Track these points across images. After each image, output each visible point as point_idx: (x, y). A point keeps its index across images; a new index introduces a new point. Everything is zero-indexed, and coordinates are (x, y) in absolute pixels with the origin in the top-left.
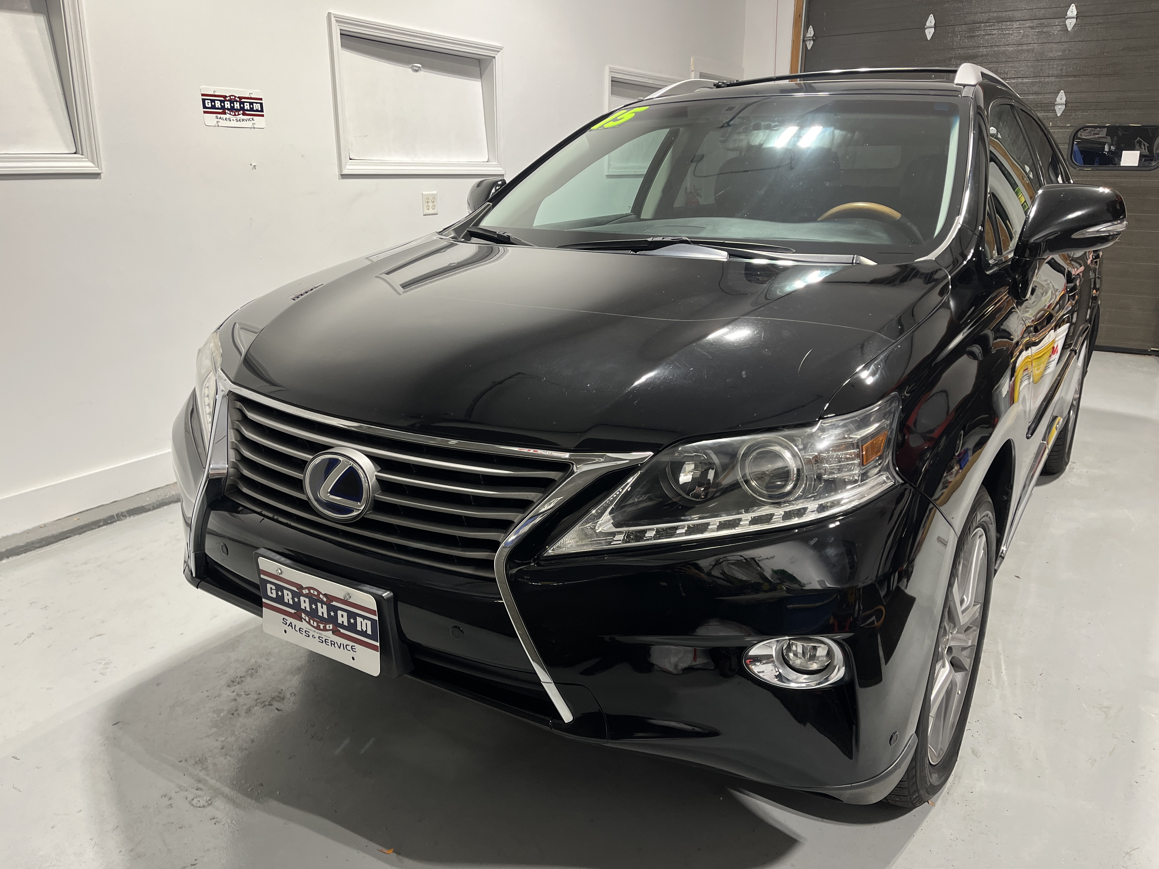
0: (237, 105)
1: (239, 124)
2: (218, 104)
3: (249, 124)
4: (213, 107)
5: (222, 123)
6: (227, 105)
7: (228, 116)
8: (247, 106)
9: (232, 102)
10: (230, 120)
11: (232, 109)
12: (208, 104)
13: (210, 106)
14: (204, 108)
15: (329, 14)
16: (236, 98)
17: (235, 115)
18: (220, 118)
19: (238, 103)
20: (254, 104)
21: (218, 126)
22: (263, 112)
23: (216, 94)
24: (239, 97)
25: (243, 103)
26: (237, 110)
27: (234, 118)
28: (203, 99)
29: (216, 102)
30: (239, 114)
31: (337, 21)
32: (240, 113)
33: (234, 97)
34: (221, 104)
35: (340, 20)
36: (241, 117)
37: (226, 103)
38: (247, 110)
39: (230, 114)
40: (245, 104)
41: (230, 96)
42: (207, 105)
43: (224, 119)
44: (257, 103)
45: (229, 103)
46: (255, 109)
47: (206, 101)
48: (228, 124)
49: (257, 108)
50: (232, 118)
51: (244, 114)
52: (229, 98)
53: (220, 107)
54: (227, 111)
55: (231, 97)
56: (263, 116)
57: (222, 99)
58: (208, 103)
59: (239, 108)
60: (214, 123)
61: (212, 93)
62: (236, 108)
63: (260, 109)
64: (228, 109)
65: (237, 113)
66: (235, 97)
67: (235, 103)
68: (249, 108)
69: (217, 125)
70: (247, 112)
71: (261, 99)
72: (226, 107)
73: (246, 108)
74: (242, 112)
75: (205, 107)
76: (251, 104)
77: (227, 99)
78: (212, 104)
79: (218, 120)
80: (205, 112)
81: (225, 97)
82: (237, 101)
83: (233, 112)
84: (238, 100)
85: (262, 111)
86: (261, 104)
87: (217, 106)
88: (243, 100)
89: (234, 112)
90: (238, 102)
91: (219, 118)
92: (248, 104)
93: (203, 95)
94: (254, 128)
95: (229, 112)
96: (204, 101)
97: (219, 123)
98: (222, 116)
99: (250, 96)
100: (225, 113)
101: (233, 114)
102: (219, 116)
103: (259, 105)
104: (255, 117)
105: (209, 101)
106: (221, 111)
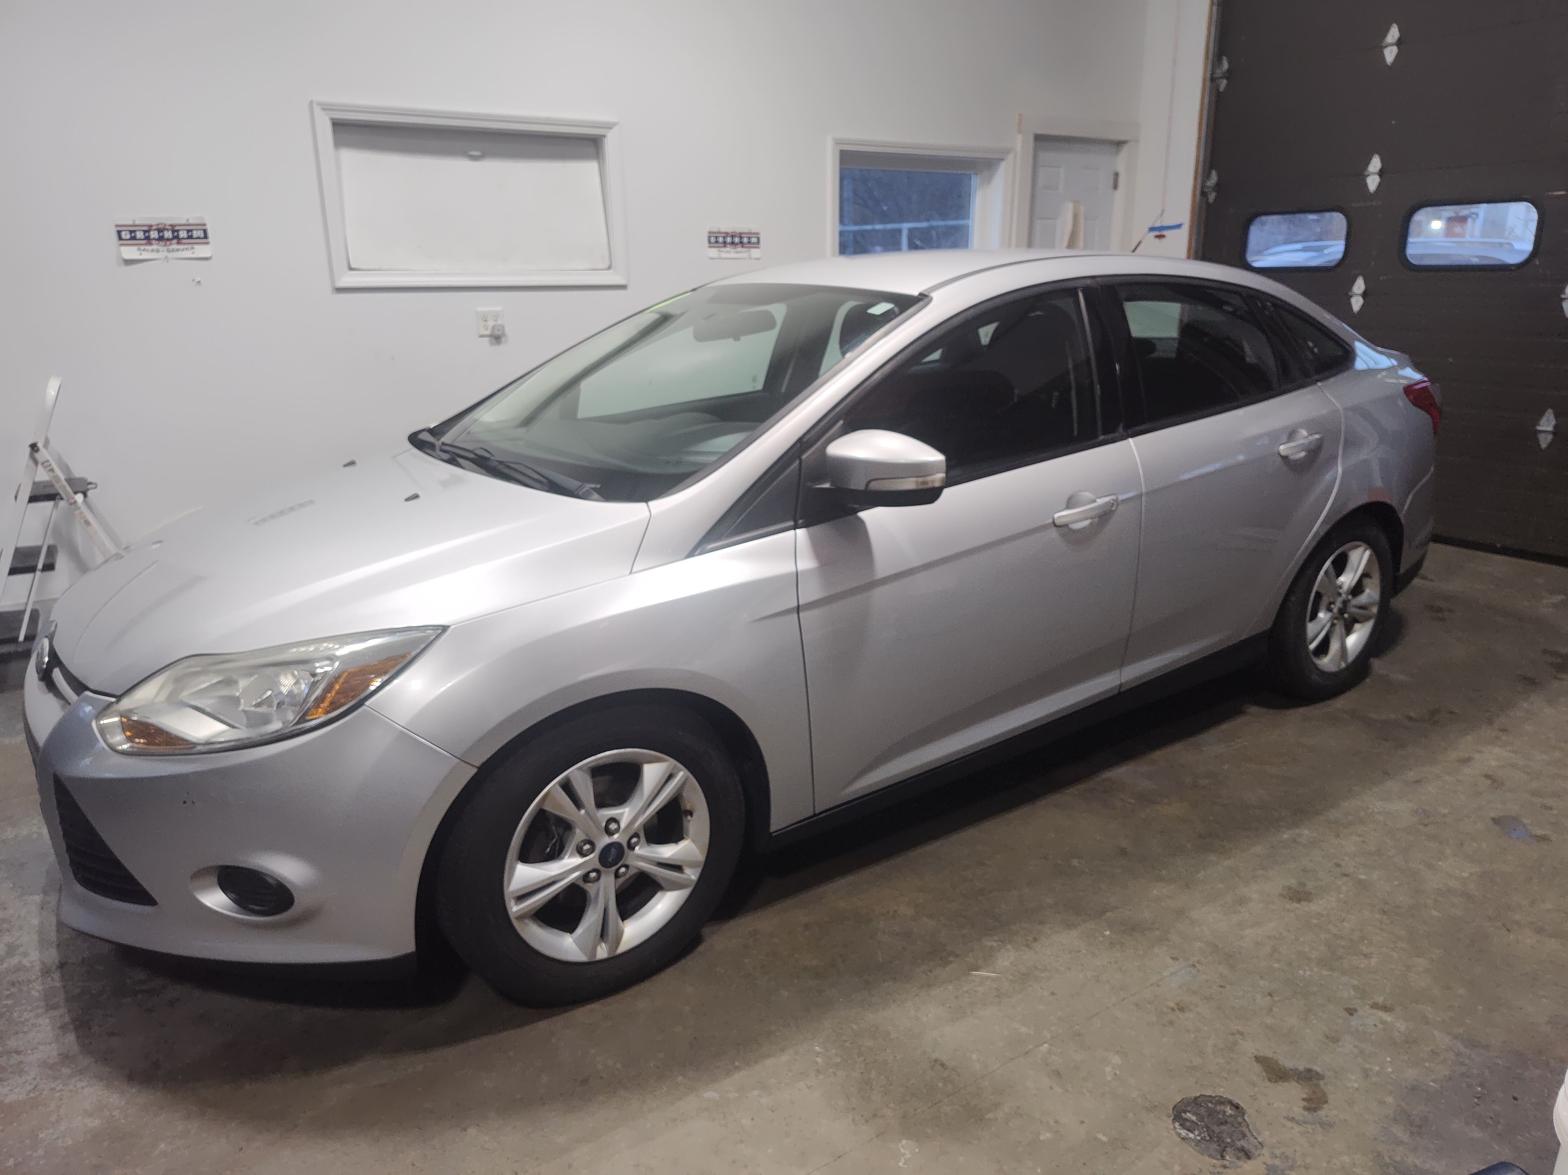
1: (172, 256)
3: (187, 254)
4: (134, 238)
5: (147, 255)
6: (154, 234)
7: (155, 247)
8: (183, 234)
9: (160, 231)
10: (158, 252)
11: (161, 239)
13: (128, 237)
14: (119, 241)
16: (167, 226)
17: (166, 245)
18: (144, 250)
19: (170, 231)
20: (194, 231)
22: (208, 239)
23: (137, 223)
24: (171, 225)
25: (178, 231)
26: (168, 240)
27: (165, 248)
28: (117, 230)
29: (138, 232)
30: (170, 244)
32: (173, 243)
33: (163, 225)
34: (144, 235)
36: (175, 247)
37: (151, 232)
38: (184, 239)
39: (158, 245)
40: (181, 232)
41: (157, 225)
42: (124, 237)
43: (150, 251)
44: (198, 230)
45: (156, 232)
47: (123, 234)
48: (156, 256)
49: (199, 236)
50: (161, 248)
51: (178, 243)
53: (143, 237)
54: (153, 242)
55: (159, 225)
56: (208, 244)
57: (147, 228)
58: (126, 234)
59: (171, 237)
60: (136, 256)
61: (132, 222)
62: (166, 237)
63: (202, 236)
64: (155, 239)
65: (168, 243)
66: (165, 225)
67: (165, 232)
68: (186, 237)
70: (184, 241)
71: (204, 225)
72: (152, 237)
73: (181, 237)
74: (175, 241)
75: (120, 238)
76: (190, 231)
78: (131, 235)
79: (140, 253)
80: (123, 245)
81: (150, 226)
82: (168, 230)
83: (162, 242)
84: (170, 227)
85: (206, 237)
86: (205, 231)
87: (138, 237)
88: (177, 228)
89: (164, 242)
91: (139, 250)
92: (184, 231)
93: (117, 226)
94: (195, 258)
95: (156, 243)
96: (119, 232)
97: (142, 256)
98: (146, 248)
99: (187, 222)
100: (151, 244)
101: (163, 244)
102: (142, 248)
103: (202, 231)
104: (196, 246)
105: (127, 232)
106: (144, 242)
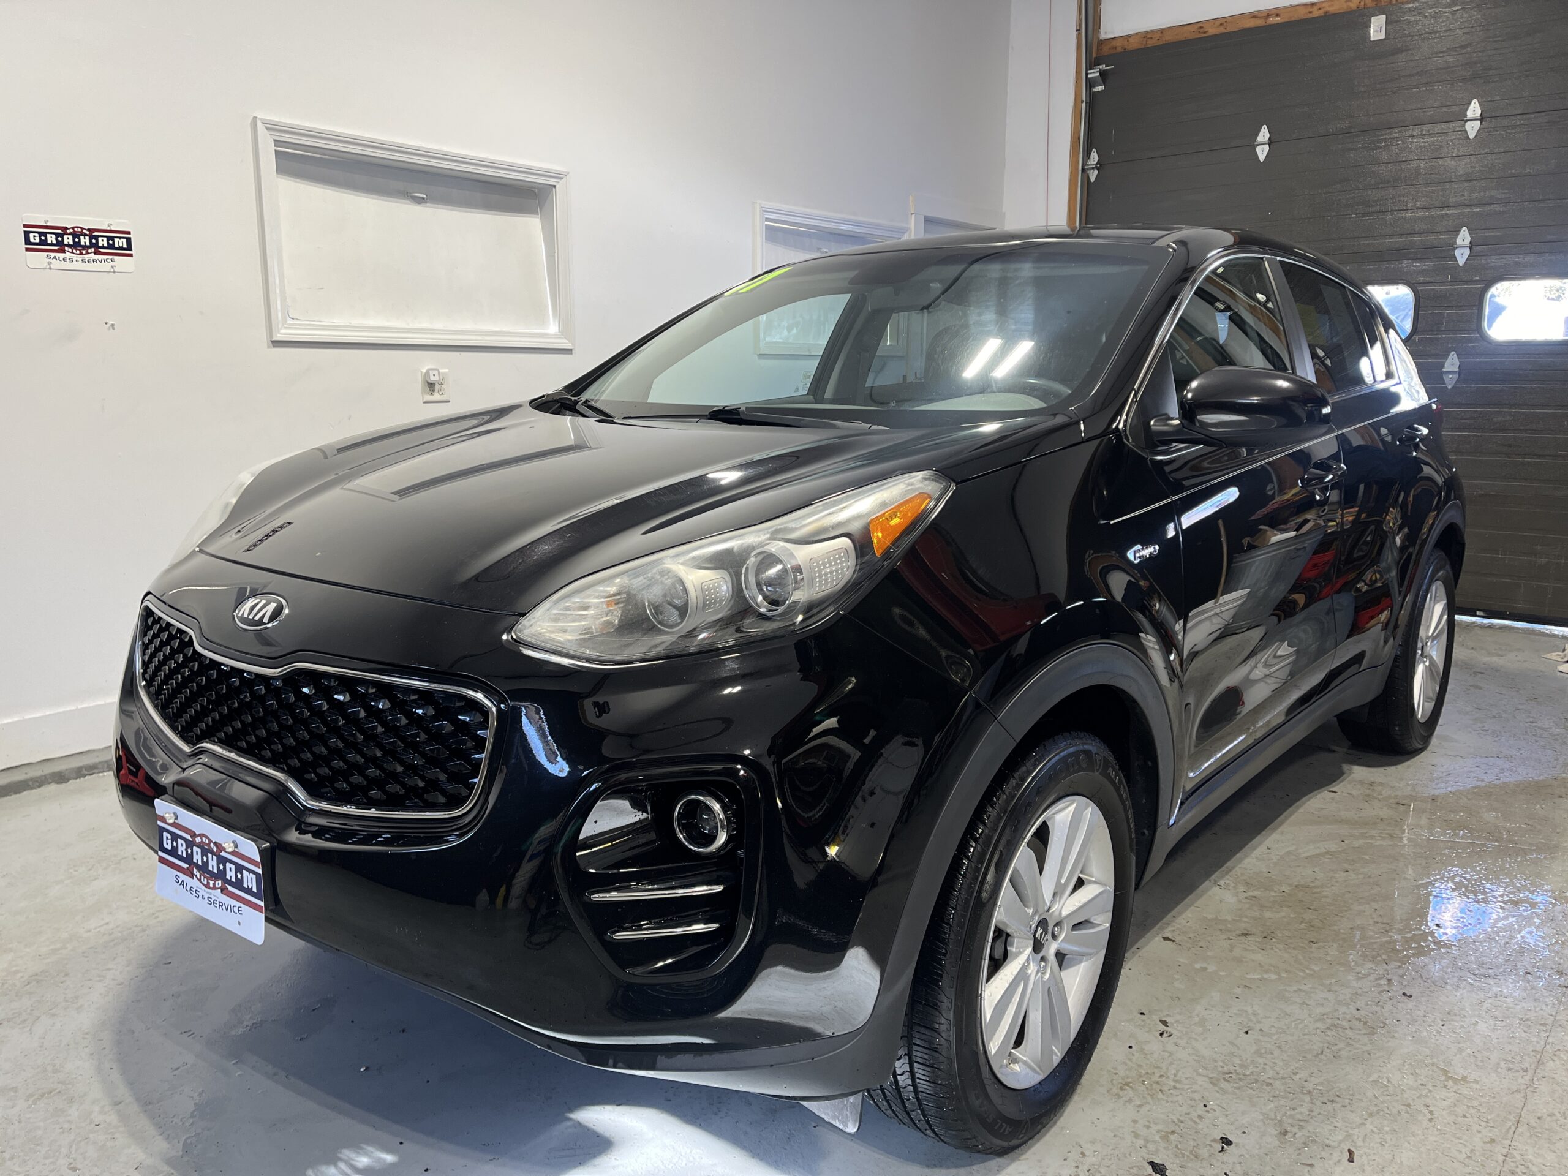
0: (85, 241)
1: (87, 267)
2: (51, 239)
3: (106, 266)
4: (44, 242)
5: (56, 264)
6: (68, 240)
7: (68, 255)
8: (103, 242)
9: (75, 235)
10: (71, 261)
11: (76, 245)
12: (34, 238)
13: (37, 240)
14: (26, 244)
15: (255, 118)
16: (84, 231)
17: (81, 254)
18: (55, 258)
19: (87, 238)
20: (116, 240)
21: (50, 269)
22: (131, 250)
23: (48, 224)
24: (89, 230)
25: (97, 237)
26: (85, 247)
27: (80, 258)
28: (25, 232)
29: (49, 236)
30: (87, 253)
31: (267, 129)
32: (89, 251)
33: (80, 230)
34: (57, 239)
35: (271, 127)
36: (92, 256)
37: (65, 237)
38: (103, 247)
39: (72, 252)
40: (100, 239)
41: (73, 228)
42: (32, 240)
43: (61, 259)
44: (120, 238)
45: (71, 237)
46: (116, 246)
47: (31, 235)
48: (68, 265)
49: (121, 245)
50: (76, 257)
51: (95, 253)
52: (71, 230)
53: (54, 242)
54: (66, 248)
55: (76, 229)
56: (131, 255)
57: (60, 231)
58: (34, 236)
59: (88, 244)
60: (45, 265)
61: (43, 224)
62: (82, 243)
63: (125, 246)
64: (69, 246)
65: (84, 252)
66: (82, 229)
67: (82, 238)
68: (106, 245)
69: (48, 267)
70: (102, 250)
71: (129, 233)
72: (66, 242)
73: (100, 245)
74: (93, 250)
75: (28, 242)
76: (109, 238)
77: (68, 231)
78: (40, 239)
79: (51, 260)
80: (27, 250)
81: (65, 229)
82: (85, 235)
83: (76, 250)
84: (88, 233)
85: (129, 248)
86: (129, 240)
87: (49, 242)
88: (97, 234)
89: (80, 250)
90: (87, 235)
91: (52, 257)
92: (105, 239)
93: (25, 226)
94: (114, 272)
95: (70, 250)
96: (27, 234)
97: (52, 266)
98: (57, 255)
99: (109, 229)
100: (64, 251)
101: (78, 252)
102: (53, 255)
103: (124, 241)
104: (115, 258)
105: (37, 235)
106: (56, 248)
